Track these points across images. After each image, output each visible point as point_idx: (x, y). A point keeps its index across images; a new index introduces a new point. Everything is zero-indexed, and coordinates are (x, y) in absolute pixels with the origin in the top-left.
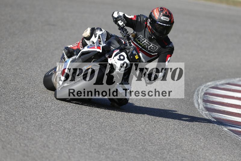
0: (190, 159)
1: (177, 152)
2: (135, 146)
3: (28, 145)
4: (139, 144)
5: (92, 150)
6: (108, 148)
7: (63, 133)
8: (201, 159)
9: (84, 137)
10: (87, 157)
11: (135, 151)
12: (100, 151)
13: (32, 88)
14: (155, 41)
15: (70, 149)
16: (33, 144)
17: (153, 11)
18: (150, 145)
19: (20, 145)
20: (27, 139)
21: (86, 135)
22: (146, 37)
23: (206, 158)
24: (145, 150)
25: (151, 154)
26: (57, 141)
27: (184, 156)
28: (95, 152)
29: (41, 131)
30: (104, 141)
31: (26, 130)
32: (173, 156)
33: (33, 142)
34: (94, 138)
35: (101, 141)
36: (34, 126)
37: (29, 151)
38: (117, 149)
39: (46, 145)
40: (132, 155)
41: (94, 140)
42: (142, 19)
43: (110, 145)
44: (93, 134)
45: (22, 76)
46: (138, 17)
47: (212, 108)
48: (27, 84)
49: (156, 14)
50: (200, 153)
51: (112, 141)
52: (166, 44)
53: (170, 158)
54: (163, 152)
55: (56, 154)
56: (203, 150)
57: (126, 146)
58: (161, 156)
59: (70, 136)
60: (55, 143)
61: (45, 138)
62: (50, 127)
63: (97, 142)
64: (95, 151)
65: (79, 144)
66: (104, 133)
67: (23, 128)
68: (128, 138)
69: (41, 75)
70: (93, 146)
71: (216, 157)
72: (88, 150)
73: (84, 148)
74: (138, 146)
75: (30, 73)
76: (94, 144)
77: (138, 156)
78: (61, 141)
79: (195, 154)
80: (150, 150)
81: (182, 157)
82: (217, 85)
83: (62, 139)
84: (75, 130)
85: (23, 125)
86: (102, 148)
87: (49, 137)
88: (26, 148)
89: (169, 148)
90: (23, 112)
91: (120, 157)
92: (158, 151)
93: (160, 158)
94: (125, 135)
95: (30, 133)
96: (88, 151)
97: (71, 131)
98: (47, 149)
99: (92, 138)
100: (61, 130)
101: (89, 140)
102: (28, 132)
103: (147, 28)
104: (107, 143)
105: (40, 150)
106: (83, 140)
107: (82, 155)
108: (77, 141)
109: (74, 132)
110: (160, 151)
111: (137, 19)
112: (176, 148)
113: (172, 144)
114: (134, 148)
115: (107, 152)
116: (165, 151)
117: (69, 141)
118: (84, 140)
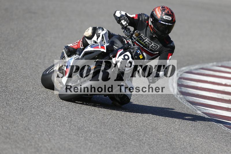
0: (166, 141)
1: (153, 134)
2: (113, 129)
3: (10, 127)
4: (117, 126)
5: (72, 133)
6: (87, 130)
7: (43, 117)
8: (176, 141)
9: (64, 120)
10: (67, 139)
11: (113, 134)
12: (79, 133)
13: (14, 73)
14: (157, 39)
15: (50, 131)
16: (15, 127)
17: (154, 10)
18: (127, 128)
19: (3, 128)
20: (9, 122)
21: (66, 118)
22: (148, 36)
23: (181, 140)
24: (122, 132)
25: (128, 136)
26: (37, 124)
27: (159, 138)
28: (74, 135)
29: (23, 115)
30: (83, 124)
31: (8, 114)
32: (149, 138)
33: (15, 125)
34: (74, 121)
35: (80, 124)
36: (16, 109)
37: (11, 133)
38: (96, 132)
39: (27, 128)
40: (110, 137)
41: (73, 123)
42: (143, 18)
43: (89, 127)
44: (72, 117)
45: (4, 62)
46: (139, 16)
47: (186, 92)
48: (9, 69)
49: (158, 13)
50: (175, 135)
51: (91, 124)
52: (168, 43)
53: (146, 140)
54: (140, 134)
55: (36, 136)
56: (178, 132)
57: (104, 128)
58: (137, 138)
59: (51, 119)
60: (36, 125)
61: (26, 121)
62: (31, 111)
63: (76, 125)
64: (74, 133)
65: (59, 127)
66: (83, 116)
67: (5, 111)
68: (106, 121)
69: (23, 61)
70: (72, 129)
71: (190, 139)
72: (68, 132)
73: (64, 130)
74: (116, 128)
75: (12, 59)
76: (73, 127)
77: (115, 138)
78: (42, 124)
79: (170, 136)
80: (127, 132)
81: (158, 139)
82: (191, 70)
83: (43, 122)
84: (55, 113)
85: (5, 109)
86: (81, 131)
87: (30, 120)
88: (8, 131)
89: (145, 130)
90: (5, 96)
91: (98, 139)
92: (134, 134)
93: (136, 140)
94: (103, 118)
95: (12, 116)
96: (67, 134)
97: (52, 115)
98: (28, 131)
99: (72, 121)
100: (42, 113)
101: (69, 123)
102: (10, 115)
103: (149, 26)
104: (86, 126)
105: (21, 133)
106: (62, 123)
107: (61, 137)
108: (58, 124)
109: (54, 115)
110: (136, 134)
111: (139, 18)
112: (152, 130)
113: (148, 127)
114: (112, 131)
115: (85, 135)
116: (142, 133)
117: (49, 124)
118: (64, 122)
